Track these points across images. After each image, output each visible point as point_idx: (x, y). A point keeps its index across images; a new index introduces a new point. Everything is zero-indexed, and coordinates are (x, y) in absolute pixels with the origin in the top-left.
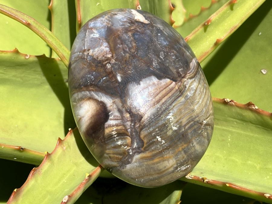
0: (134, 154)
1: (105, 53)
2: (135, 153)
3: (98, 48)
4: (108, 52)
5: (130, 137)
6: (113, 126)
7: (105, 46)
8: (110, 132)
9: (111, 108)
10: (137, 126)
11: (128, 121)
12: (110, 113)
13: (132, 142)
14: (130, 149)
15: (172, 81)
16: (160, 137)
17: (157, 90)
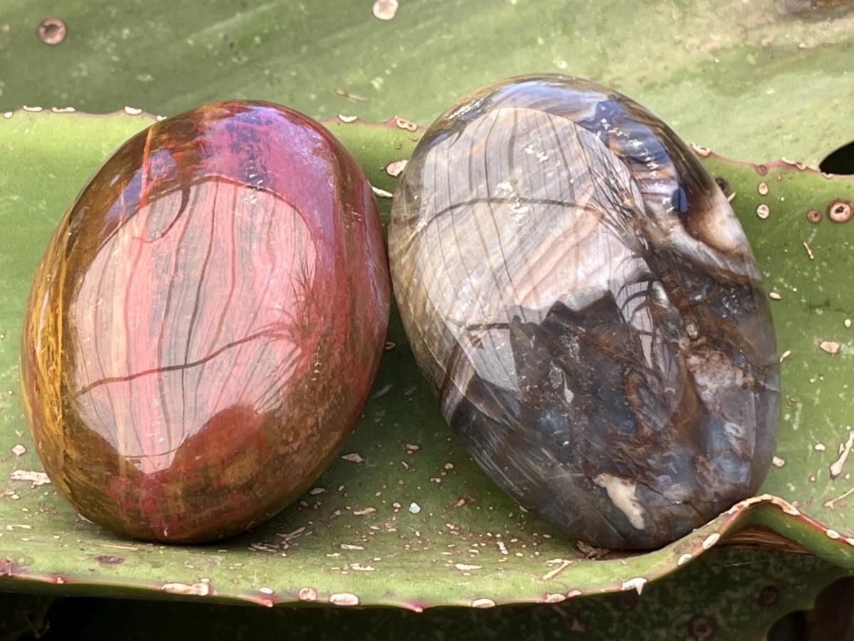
1: (705, 368)
2: (595, 121)
3: (724, 386)
4: (698, 371)
6: (658, 180)
7: (707, 392)
8: (663, 168)
9: (671, 222)
12: (672, 209)
14: (608, 129)
15: (524, 306)
16: (538, 159)
17: (562, 273)
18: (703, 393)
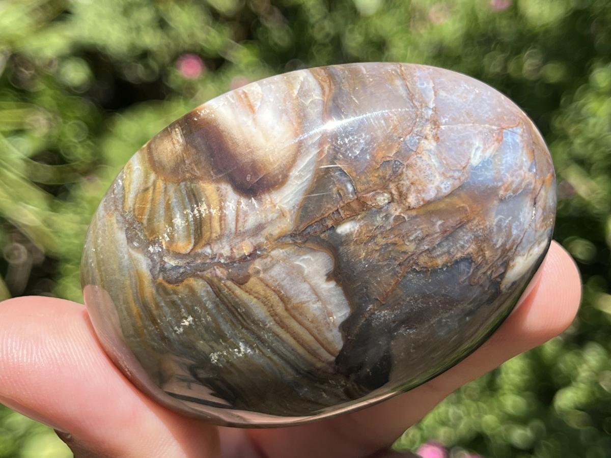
0: (149, 257)
1: (420, 188)
2: (152, 260)
3: (437, 164)
4: (423, 195)
5: (192, 250)
6: (221, 208)
7: (442, 186)
8: (207, 198)
10: (219, 272)
11: (231, 249)
12: (254, 201)
13: (177, 255)
14: (162, 248)
15: (337, 354)
16: (190, 324)
17: (312, 322)
18: (444, 191)
